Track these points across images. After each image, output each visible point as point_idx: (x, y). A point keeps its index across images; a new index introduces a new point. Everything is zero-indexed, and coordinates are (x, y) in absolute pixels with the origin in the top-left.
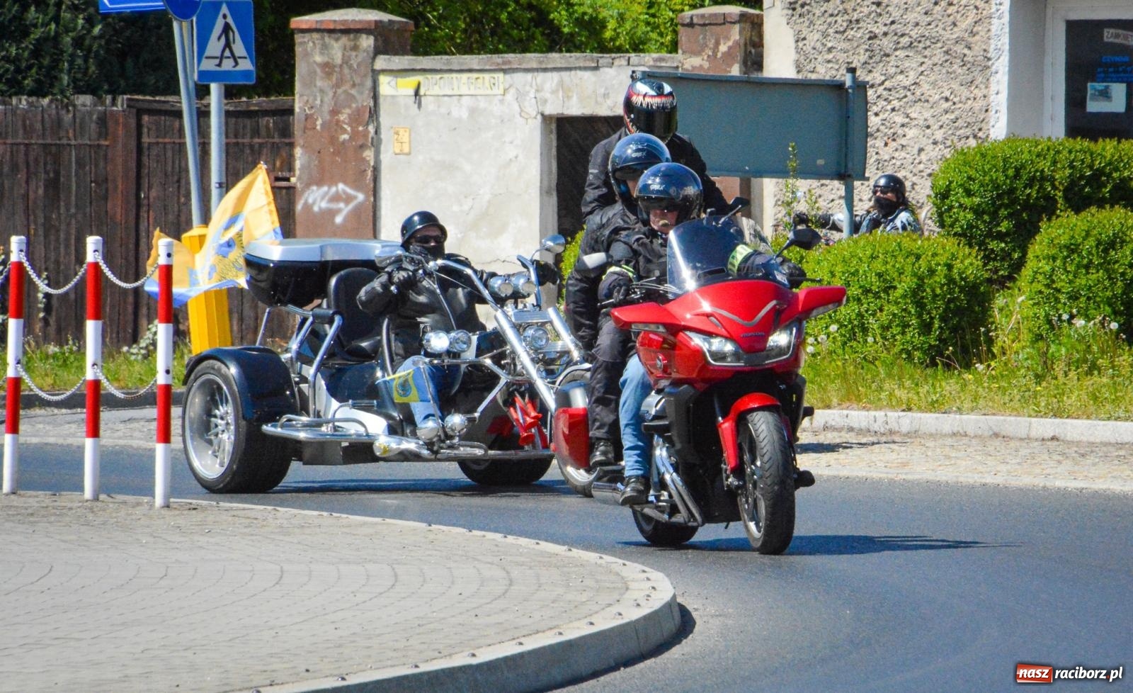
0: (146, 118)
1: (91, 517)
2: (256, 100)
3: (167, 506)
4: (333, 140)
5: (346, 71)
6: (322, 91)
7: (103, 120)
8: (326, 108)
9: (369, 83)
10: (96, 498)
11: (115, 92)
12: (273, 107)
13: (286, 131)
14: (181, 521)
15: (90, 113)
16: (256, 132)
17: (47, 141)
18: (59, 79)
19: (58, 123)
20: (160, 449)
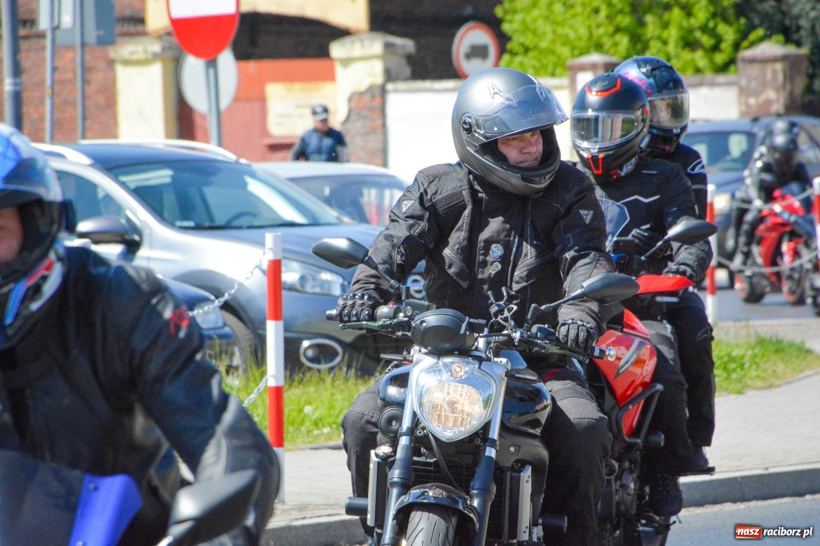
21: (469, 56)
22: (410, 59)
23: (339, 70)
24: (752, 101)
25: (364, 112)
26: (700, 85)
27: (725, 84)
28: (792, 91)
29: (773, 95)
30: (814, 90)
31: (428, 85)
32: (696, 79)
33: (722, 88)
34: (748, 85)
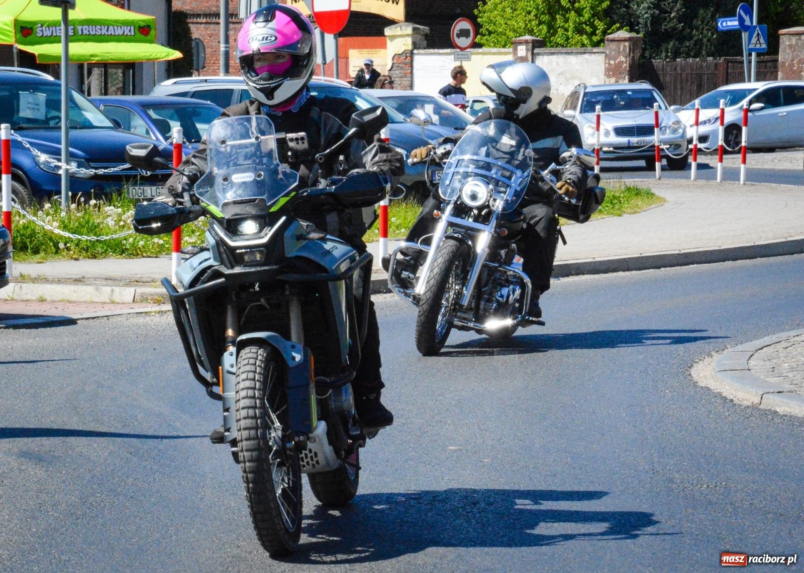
0: (730, 64)
1: (720, 188)
2: (766, 57)
3: (744, 184)
4: (791, 69)
5: (797, 47)
6: (788, 54)
7: (716, 65)
8: (790, 60)
10: (721, 182)
11: (720, 56)
12: (772, 59)
13: (776, 67)
14: (750, 189)
15: (712, 63)
16: (766, 68)
17: (698, 72)
18: (702, 52)
19: (701, 66)
20: (742, 166)
21: (458, 36)
22: (426, 36)
23: (389, 42)
24: (612, 62)
25: (401, 65)
26: (585, 53)
27: (598, 53)
28: (633, 57)
29: (623, 59)
30: (646, 57)
31: (436, 51)
32: (582, 50)
33: (597, 54)
34: (610, 53)
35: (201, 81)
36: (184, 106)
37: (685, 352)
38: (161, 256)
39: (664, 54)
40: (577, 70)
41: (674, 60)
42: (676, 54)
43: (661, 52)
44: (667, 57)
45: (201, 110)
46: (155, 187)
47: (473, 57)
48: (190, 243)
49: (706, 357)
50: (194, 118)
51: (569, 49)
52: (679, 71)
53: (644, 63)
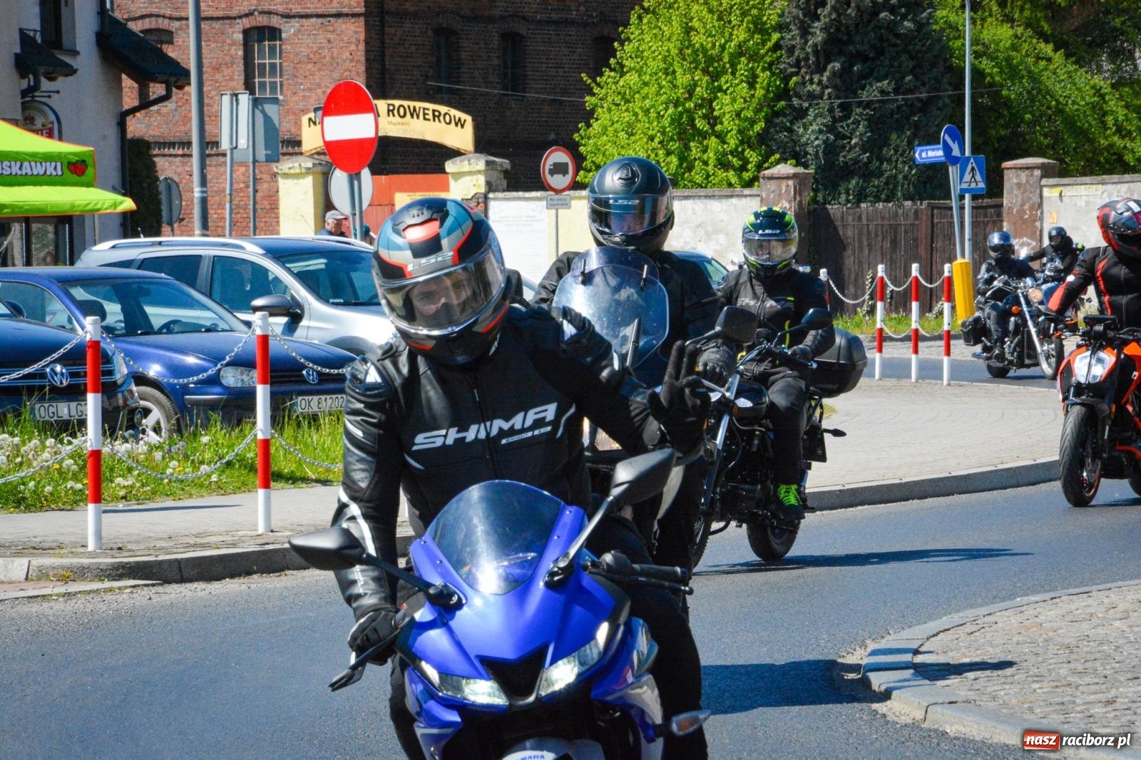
0: (935, 211)
1: (915, 390)
2: (985, 200)
3: (949, 385)
4: (1021, 218)
5: (1028, 186)
6: (1016, 196)
7: (916, 212)
8: (1018, 204)
9: (1038, 192)
10: (917, 381)
11: (922, 199)
12: (993, 203)
13: (999, 215)
14: (956, 391)
15: (911, 209)
16: (986, 216)
17: (892, 223)
18: (897, 195)
19: (896, 214)
20: (946, 359)
21: (552, 172)
22: (506, 173)
23: (452, 183)
26: (732, 196)
27: (750, 196)
28: (800, 202)
29: (786, 205)
30: (818, 201)
31: (521, 194)
32: (728, 191)
33: (748, 198)
34: (768, 196)
35: (153, 244)
36: (124, 281)
37: (829, 641)
38: (78, 508)
39: (843, 197)
40: (722, 221)
41: (858, 206)
42: (861, 197)
43: (840, 194)
44: (848, 201)
45: (152, 287)
46: (76, 403)
47: (574, 203)
48: (124, 487)
49: (858, 649)
50: (141, 299)
51: (709, 191)
52: (865, 222)
53: (815, 210)
